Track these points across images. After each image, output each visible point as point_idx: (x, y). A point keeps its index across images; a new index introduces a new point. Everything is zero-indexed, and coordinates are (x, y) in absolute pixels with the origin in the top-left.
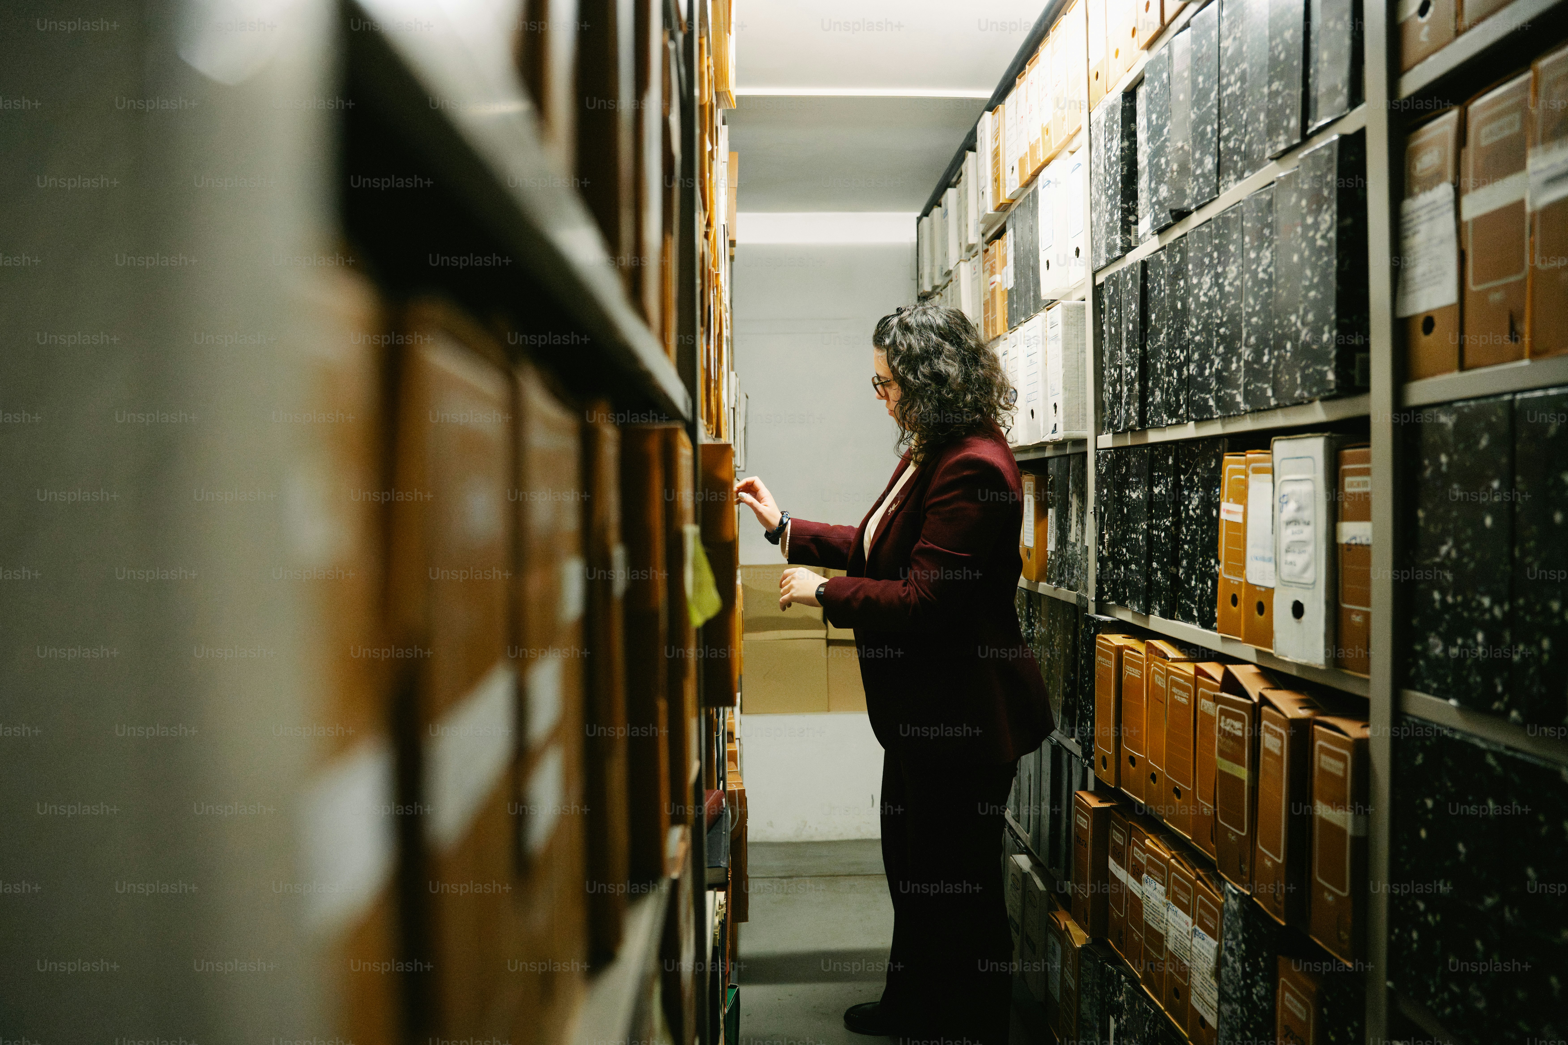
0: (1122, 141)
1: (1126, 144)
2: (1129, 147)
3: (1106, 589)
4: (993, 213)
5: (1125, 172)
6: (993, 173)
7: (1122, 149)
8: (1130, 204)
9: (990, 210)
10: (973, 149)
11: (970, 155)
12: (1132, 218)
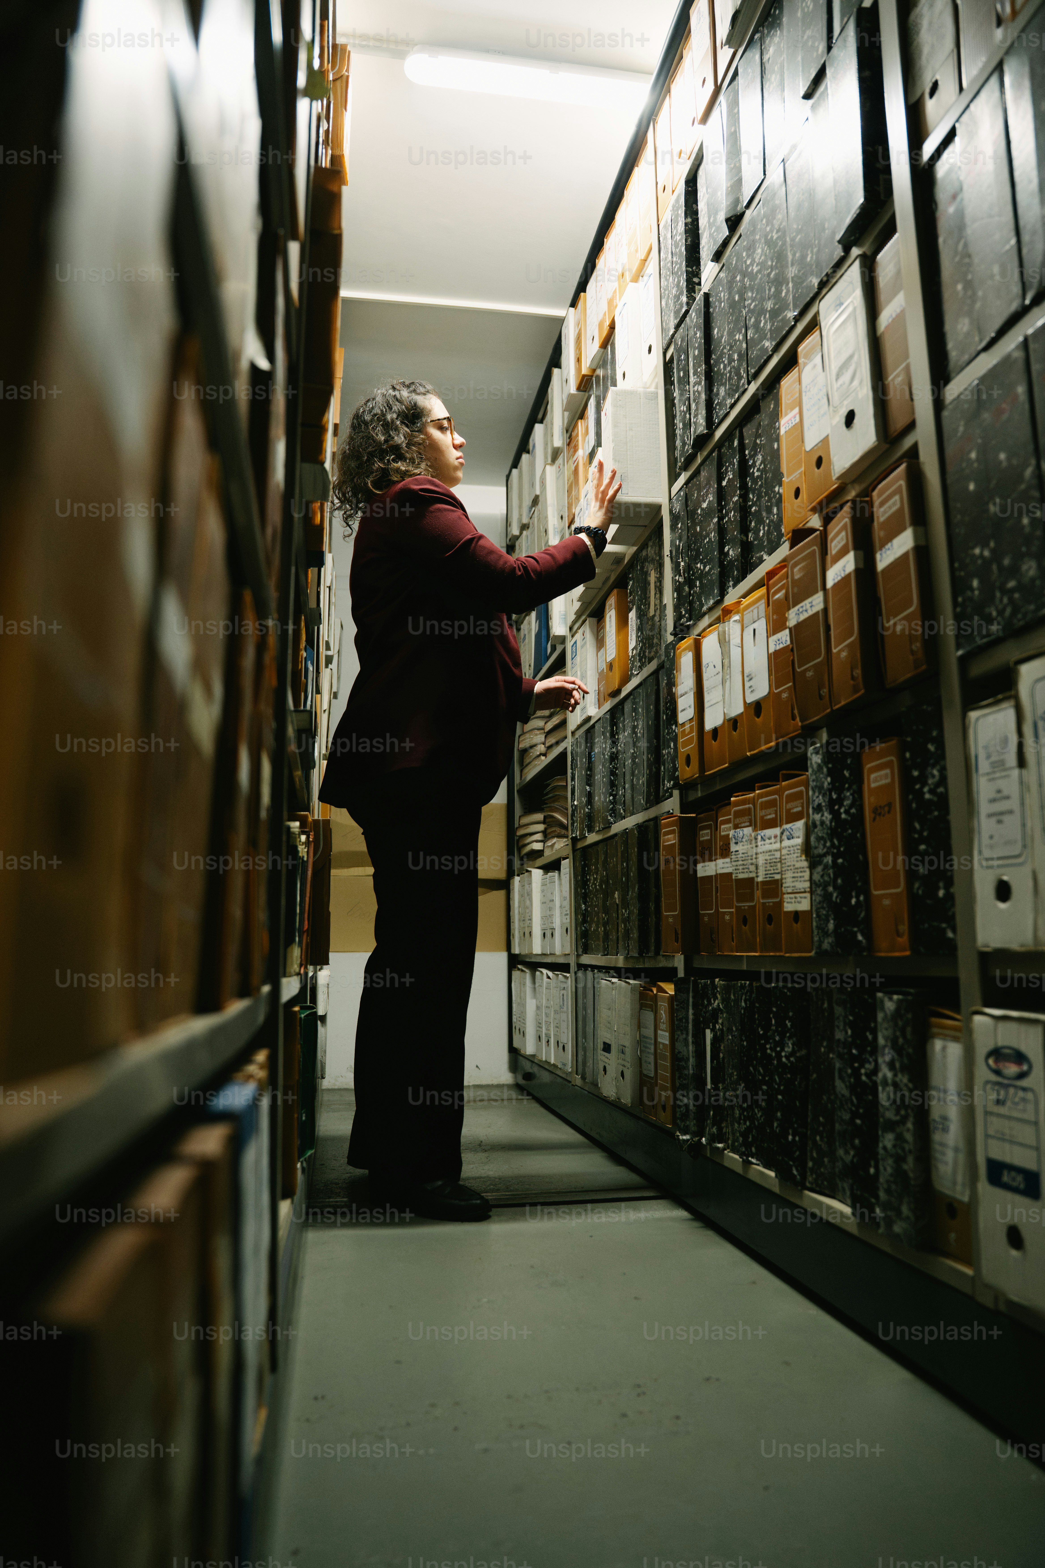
0: (686, 217)
1: (689, 220)
2: (693, 221)
3: (684, 612)
4: (575, 392)
5: (689, 243)
6: (576, 354)
7: (686, 224)
8: (694, 268)
9: (573, 390)
10: (558, 366)
11: (556, 371)
12: (696, 280)
